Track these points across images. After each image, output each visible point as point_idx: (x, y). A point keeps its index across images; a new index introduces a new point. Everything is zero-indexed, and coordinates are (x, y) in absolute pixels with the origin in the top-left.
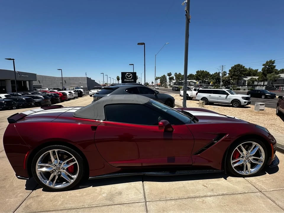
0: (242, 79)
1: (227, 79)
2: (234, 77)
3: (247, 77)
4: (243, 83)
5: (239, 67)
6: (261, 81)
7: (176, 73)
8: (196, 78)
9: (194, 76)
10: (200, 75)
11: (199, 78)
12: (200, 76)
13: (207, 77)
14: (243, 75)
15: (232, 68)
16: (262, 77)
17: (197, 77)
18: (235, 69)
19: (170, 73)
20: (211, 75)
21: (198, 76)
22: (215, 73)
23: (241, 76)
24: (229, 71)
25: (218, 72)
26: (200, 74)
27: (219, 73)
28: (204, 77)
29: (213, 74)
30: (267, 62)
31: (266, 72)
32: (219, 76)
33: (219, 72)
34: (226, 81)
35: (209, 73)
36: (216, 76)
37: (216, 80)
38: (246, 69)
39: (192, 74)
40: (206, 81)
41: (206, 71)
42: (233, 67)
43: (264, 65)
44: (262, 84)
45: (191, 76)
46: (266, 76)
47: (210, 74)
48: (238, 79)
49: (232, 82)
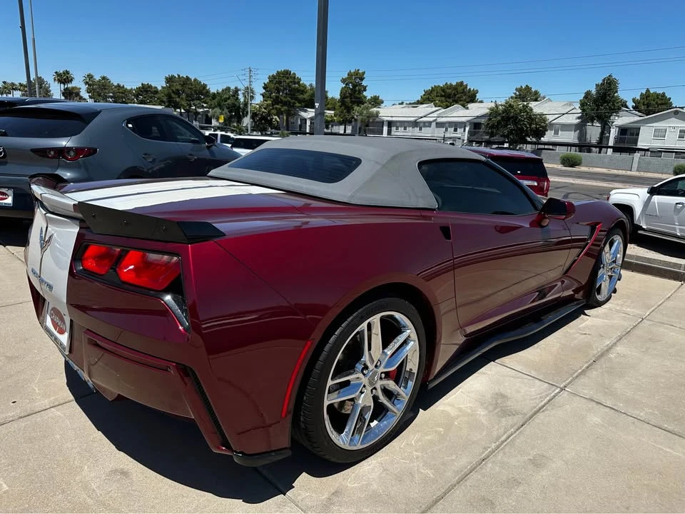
0: (296, 114)
1: (263, 110)
2: (278, 106)
3: (308, 109)
4: (300, 126)
5: (288, 78)
6: (340, 123)
7: (90, 76)
8: (165, 99)
9: (156, 92)
10: (178, 90)
11: (178, 99)
12: (177, 93)
13: (199, 99)
14: (297, 104)
15: (272, 79)
16: (342, 112)
17: (169, 96)
18: (280, 82)
19: (67, 72)
20: (214, 94)
21: (173, 95)
22: (223, 90)
23: (293, 106)
24: (264, 88)
25: (233, 88)
26: (179, 87)
27: (237, 90)
28: (190, 98)
29: (220, 90)
30: (350, 75)
31: (348, 100)
32: (237, 98)
33: (236, 88)
34: (263, 118)
35: (205, 86)
36: (229, 98)
37: (230, 112)
38: (304, 86)
39: (150, 86)
40: (199, 113)
41: (195, 80)
42: (273, 76)
43: (343, 81)
44: (342, 132)
45: (147, 91)
46: (349, 109)
47: (208, 92)
48: (289, 114)
49: (278, 122)
